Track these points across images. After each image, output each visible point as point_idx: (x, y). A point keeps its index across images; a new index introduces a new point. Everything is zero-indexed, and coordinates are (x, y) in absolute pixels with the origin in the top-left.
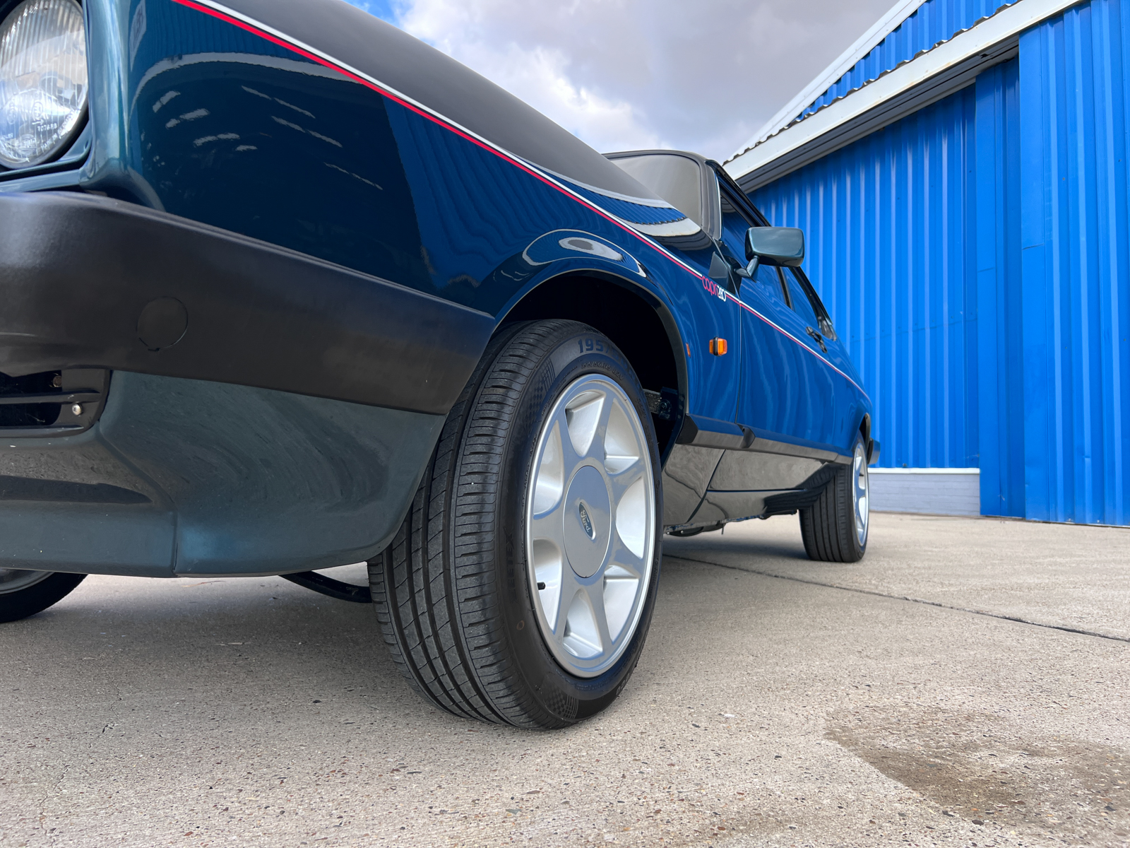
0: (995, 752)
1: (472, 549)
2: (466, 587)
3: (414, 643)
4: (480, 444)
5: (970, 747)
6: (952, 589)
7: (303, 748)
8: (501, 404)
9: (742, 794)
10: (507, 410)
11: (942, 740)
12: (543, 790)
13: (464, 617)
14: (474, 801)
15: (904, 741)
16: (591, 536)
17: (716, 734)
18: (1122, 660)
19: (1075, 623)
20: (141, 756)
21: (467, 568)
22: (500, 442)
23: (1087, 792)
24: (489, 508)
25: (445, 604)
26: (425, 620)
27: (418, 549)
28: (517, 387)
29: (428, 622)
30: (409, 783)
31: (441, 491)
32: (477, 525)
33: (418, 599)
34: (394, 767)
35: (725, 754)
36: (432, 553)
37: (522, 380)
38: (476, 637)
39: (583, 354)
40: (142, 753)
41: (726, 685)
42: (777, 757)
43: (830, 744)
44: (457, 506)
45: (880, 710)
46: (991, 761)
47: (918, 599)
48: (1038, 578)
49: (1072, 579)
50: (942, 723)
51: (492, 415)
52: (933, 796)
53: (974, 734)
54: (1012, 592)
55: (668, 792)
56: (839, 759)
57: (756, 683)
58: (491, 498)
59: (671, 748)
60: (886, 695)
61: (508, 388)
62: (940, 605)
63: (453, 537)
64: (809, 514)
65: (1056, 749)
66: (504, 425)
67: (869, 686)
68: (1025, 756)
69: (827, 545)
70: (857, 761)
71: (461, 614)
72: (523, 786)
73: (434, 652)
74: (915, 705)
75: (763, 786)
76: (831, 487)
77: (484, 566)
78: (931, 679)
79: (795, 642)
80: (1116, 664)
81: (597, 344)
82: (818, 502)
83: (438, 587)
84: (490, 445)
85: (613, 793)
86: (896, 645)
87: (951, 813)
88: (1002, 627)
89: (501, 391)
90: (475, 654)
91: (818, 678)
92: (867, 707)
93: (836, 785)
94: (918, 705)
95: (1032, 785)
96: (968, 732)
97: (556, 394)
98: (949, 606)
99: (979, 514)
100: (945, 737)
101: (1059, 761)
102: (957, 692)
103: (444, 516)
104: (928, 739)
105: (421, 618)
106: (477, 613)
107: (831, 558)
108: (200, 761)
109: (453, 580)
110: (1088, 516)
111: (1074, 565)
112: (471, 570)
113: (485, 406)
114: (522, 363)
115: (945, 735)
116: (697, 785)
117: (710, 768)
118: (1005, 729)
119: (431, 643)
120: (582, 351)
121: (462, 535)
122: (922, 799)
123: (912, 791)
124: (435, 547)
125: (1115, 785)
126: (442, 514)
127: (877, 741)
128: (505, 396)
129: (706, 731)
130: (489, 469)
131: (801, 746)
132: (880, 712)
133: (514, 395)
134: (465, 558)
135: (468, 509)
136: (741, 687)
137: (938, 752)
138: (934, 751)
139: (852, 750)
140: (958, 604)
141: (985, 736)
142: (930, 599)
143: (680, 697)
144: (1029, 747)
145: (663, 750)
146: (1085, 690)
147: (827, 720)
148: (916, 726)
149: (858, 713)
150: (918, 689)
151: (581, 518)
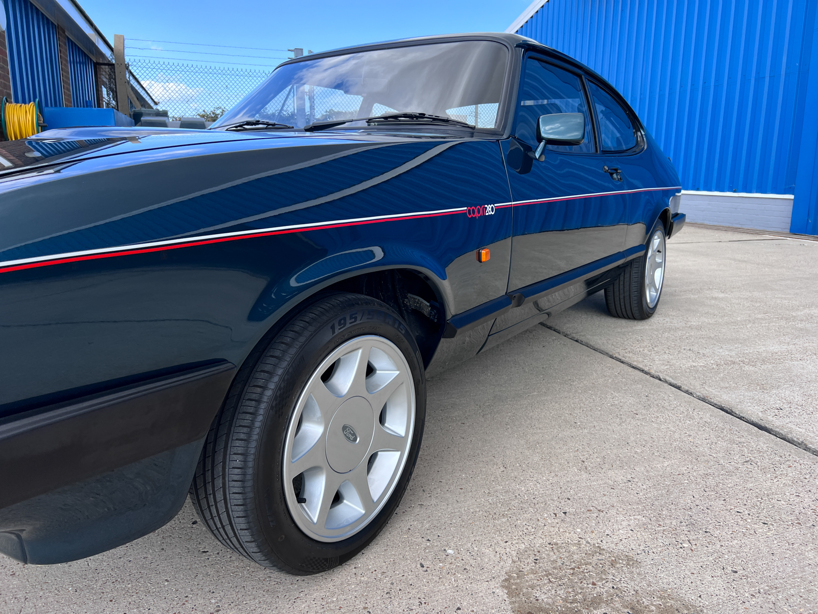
1: (240, 502)
2: (240, 523)
4: (242, 433)
5: (596, 602)
6: (701, 363)
7: (166, 583)
8: (259, 401)
10: (263, 406)
11: (580, 591)
13: (242, 537)
15: (553, 592)
16: (355, 440)
17: (430, 577)
19: (770, 418)
20: (70, 589)
21: (239, 512)
22: (257, 431)
24: (249, 477)
25: (230, 528)
27: (211, 494)
28: (272, 386)
31: (220, 461)
32: (242, 488)
34: (212, 611)
35: (425, 603)
36: (218, 499)
37: (276, 379)
39: (335, 334)
41: (466, 509)
42: (458, 609)
43: (501, 594)
44: (229, 474)
45: (557, 549)
47: (668, 378)
48: (780, 343)
49: (806, 344)
50: (591, 569)
51: (251, 410)
53: (607, 584)
54: (747, 368)
57: (488, 507)
58: (250, 471)
59: (394, 593)
60: (571, 528)
61: (264, 388)
62: (679, 388)
63: (228, 493)
65: (654, 608)
66: (260, 418)
67: (565, 513)
71: (240, 535)
74: (585, 543)
77: (249, 512)
78: (615, 505)
79: (543, 446)
81: (351, 318)
84: (249, 434)
86: (615, 451)
88: (710, 423)
89: (259, 390)
91: (534, 501)
92: (550, 544)
94: (587, 542)
96: (604, 582)
98: (686, 388)
99: (789, 233)
100: (584, 589)
102: (625, 523)
103: (222, 479)
104: (570, 590)
106: (248, 537)
109: (232, 518)
112: (241, 514)
113: (248, 403)
114: (278, 364)
115: (585, 585)
118: (632, 579)
120: (334, 332)
121: (233, 493)
124: (220, 496)
126: (221, 477)
127: (535, 591)
128: (262, 394)
129: (426, 573)
130: (248, 451)
131: (481, 594)
132: (555, 551)
133: (269, 393)
134: (237, 507)
135: (236, 478)
136: (476, 512)
137: (570, 608)
138: (567, 608)
139: (512, 603)
140: (694, 386)
141: (613, 587)
142: (675, 378)
143: (427, 526)
144: (637, 605)
145: (388, 596)
146: (721, 524)
147: (514, 562)
148: (572, 571)
149: (539, 552)
150: (598, 519)
151: (345, 435)
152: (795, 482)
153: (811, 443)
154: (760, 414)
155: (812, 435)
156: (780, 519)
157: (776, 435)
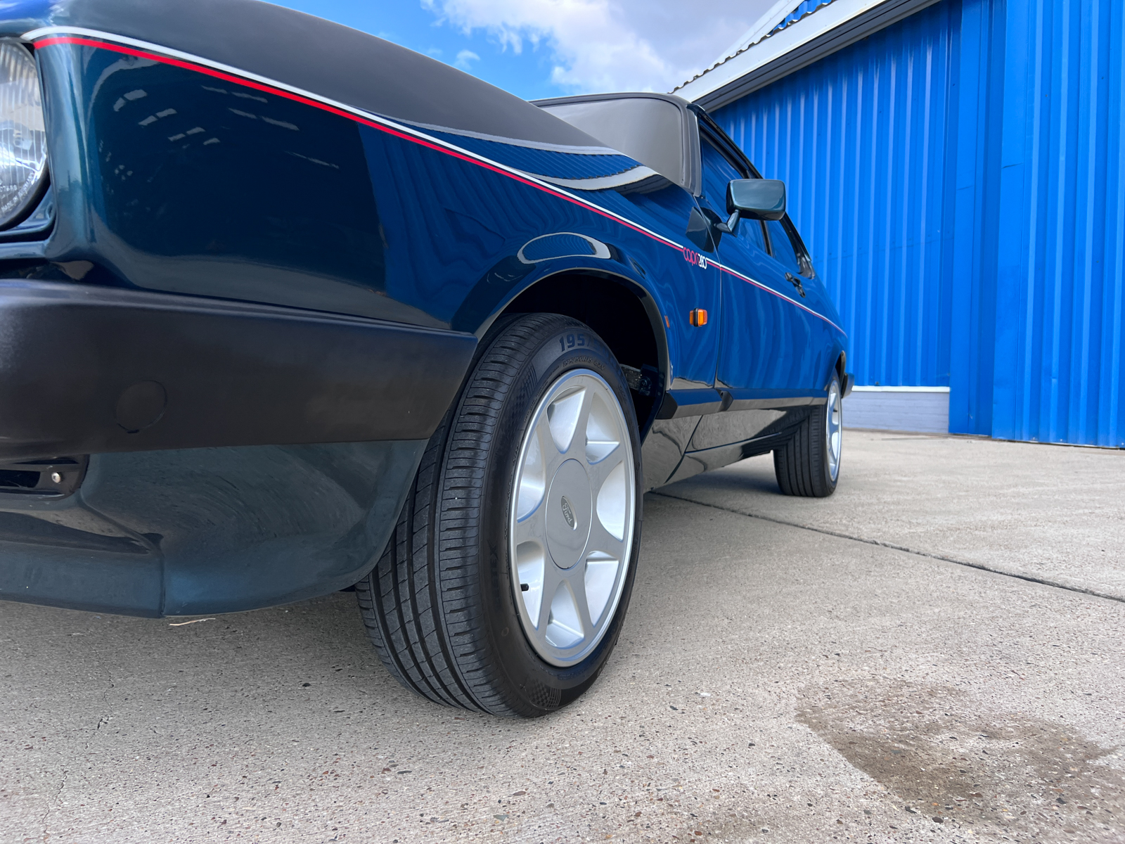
0: (955, 735)
1: (456, 563)
2: (451, 600)
3: (401, 647)
4: (463, 458)
5: (933, 728)
6: (920, 530)
7: (296, 744)
8: (484, 415)
9: (718, 791)
10: (490, 421)
11: (905, 720)
12: (528, 791)
13: (450, 627)
14: (462, 806)
15: (871, 723)
16: (573, 526)
17: (692, 718)
18: (1078, 617)
19: (1034, 571)
20: (138, 757)
21: (452, 581)
22: (483, 455)
23: (1041, 781)
24: (473, 522)
25: (431, 614)
26: (412, 628)
27: (403, 562)
28: (499, 396)
29: (415, 630)
30: (400, 785)
31: (425, 505)
32: (461, 540)
33: (404, 609)
34: (385, 766)
35: (701, 742)
36: (417, 566)
37: (504, 389)
38: (462, 645)
39: (564, 352)
40: (139, 754)
41: (702, 656)
42: (751, 745)
43: (800, 728)
44: (441, 521)
45: (849, 685)
46: (953, 746)
47: (887, 543)
48: (1002, 514)
49: (1033, 515)
50: (906, 700)
51: (475, 427)
52: (897, 788)
53: (937, 712)
54: (977, 532)
55: (648, 790)
56: (809, 746)
57: (731, 653)
58: (474, 513)
59: (650, 736)
60: (855, 666)
61: (490, 398)
62: (908, 550)
63: (438, 552)
64: (783, 453)
65: (1012, 730)
66: (487, 438)
67: (838, 654)
68: (984, 738)
69: (800, 481)
70: (826, 747)
71: (447, 625)
72: (509, 786)
73: (421, 656)
74: (881, 678)
75: (737, 781)
76: (805, 425)
77: (468, 579)
78: (897, 645)
79: (768, 600)
80: (1073, 622)
81: (579, 339)
82: (792, 440)
83: (424, 599)
84: (473, 459)
85: (595, 793)
86: (865, 602)
87: (913, 809)
88: (965, 577)
89: (483, 401)
90: (460, 660)
91: (789, 646)
92: (836, 681)
93: (806, 778)
94: (884, 677)
95: (989, 774)
96: (931, 710)
97: (538, 397)
98: (916, 551)
99: (947, 432)
100: (908, 717)
101: (1015, 745)
102: (922, 660)
103: (429, 530)
104: (892, 720)
105: (407, 626)
106: (462, 624)
107: (803, 493)
108: (195, 764)
109: (439, 593)
110: (1052, 435)
111: (1036, 497)
112: (456, 583)
113: (468, 418)
114: (504, 371)
115: (909, 715)
116: (675, 780)
117: (687, 760)
118: (966, 706)
119: (418, 649)
120: (563, 350)
121: (447, 549)
122: (886, 793)
123: (877, 784)
124: (420, 560)
125: (1066, 772)
126: (426, 528)
127: (845, 723)
128: (487, 406)
129: (683, 715)
130: (472, 484)
131: (773, 730)
132: (849, 687)
133: (496, 405)
134: (450, 572)
135: (452, 524)
136: (717, 658)
137: (902, 735)
138: (898, 735)
139: (820, 735)
140: (924, 548)
141: (946, 715)
142: (898, 543)
143: (658, 673)
144: (987, 728)
145: (642, 738)
146: (1042, 656)
147: (798, 698)
148: (882, 704)
149: (827, 689)
150: (884, 657)
151: (564, 512)
152: (1103, 619)
153: (1098, 590)
154: (1020, 568)
155: (1095, 583)
156: (1109, 650)
157: (1053, 585)
